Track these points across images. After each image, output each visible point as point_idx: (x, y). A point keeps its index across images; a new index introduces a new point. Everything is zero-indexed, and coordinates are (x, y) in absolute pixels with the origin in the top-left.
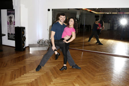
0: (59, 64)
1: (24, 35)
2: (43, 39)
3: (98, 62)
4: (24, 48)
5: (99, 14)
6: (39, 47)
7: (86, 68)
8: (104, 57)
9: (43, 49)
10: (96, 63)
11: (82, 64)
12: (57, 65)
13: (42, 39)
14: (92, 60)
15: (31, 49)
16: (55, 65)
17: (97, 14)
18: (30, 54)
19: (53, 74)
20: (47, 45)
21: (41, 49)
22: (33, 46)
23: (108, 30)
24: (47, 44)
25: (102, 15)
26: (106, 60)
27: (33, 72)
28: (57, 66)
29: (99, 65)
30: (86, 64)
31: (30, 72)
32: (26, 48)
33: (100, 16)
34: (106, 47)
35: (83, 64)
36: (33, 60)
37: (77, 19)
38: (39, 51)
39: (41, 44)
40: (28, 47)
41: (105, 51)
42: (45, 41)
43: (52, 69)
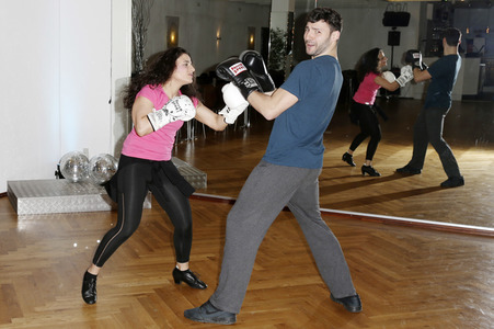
2: (86, 150)
3: (389, 267)
5: (405, 3)
6: (67, 192)
7: (325, 292)
8: (420, 244)
9: (93, 208)
10: (374, 270)
11: (302, 275)
13: (82, 151)
14: (355, 255)
15: (23, 205)
17: (398, 4)
18: (24, 232)
19: (154, 319)
21: (78, 204)
22: (35, 189)
23: (464, 97)
25: (430, 6)
26: (430, 258)
27: (56, 311)
28: (171, 281)
29: (391, 279)
31: (38, 309)
36: (46, 259)
37: (275, 35)
38: (69, 216)
39: (75, 179)
40: (10, 198)
41: (431, 212)
42: (98, 166)
43: (149, 295)
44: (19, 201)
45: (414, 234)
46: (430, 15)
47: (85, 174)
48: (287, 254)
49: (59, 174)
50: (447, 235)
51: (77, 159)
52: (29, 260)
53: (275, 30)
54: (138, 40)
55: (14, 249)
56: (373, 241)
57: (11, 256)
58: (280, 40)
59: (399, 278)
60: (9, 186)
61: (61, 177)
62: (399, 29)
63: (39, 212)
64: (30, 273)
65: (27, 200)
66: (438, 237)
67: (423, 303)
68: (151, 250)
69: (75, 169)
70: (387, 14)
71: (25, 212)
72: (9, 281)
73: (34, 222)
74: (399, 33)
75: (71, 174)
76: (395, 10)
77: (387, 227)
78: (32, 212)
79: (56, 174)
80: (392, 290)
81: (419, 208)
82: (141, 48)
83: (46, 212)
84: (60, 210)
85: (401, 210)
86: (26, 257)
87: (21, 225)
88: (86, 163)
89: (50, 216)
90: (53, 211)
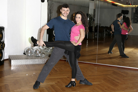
0: (58, 82)
1: (3, 40)
3: (118, 79)
4: (2, 60)
5: (128, 8)
7: (99, 86)
8: (127, 74)
10: (114, 80)
12: (56, 82)
14: (109, 76)
15: (13, 62)
16: (54, 83)
17: (125, 8)
18: (13, 70)
20: (39, 56)
21: (29, 62)
22: (17, 58)
24: (40, 55)
25: (134, 9)
29: (118, 83)
30: (100, 81)
31: (15, 91)
32: (5, 62)
33: (130, 11)
35: (95, 82)
36: (19, 77)
37: (91, 16)
38: (27, 65)
39: (29, 55)
40: (9, 60)
41: (131, 65)
42: (36, 51)
43: (49, 87)
44: (12, 61)
45: (126, 71)
46: (134, 11)
47: (32, 53)
48: (90, 76)
49: (24, 54)
51: (30, 49)
52: (13, 77)
53: (91, 14)
54: (50, 15)
55: (10, 74)
56: (114, 73)
57: (8, 76)
58: (92, 17)
59: (121, 82)
60: (9, 57)
61: (25, 54)
63: (18, 64)
64: (14, 81)
65: (14, 60)
66: (132, 72)
68: (50, 75)
69: (29, 52)
70: (122, 10)
71: (14, 64)
72: (7, 83)
73: (16, 67)
75: (28, 54)
77: (118, 69)
78: (16, 64)
79: (24, 53)
80: (118, 85)
81: (128, 64)
82: (50, 18)
83: (20, 64)
84: (24, 64)
85: (123, 64)
87: (12, 68)
88: (33, 50)
89: (21, 65)
90: (22, 64)
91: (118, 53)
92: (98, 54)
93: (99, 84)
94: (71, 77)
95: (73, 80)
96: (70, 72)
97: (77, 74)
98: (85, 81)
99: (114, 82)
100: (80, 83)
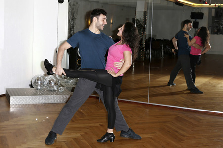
0: (86, 133)
2: (45, 75)
3: (184, 130)
5: (201, 8)
6: (35, 94)
7: (152, 140)
8: (199, 120)
9: (46, 102)
10: (176, 131)
12: (83, 133)
13: (43, 75)
14: (168, 125)
15: (13, 100)
16: (78, 135)
17: (198, 8)
18: (13, 112)
20: (54, 91)
21: (39, 100)
22: (19, 92)
24: (56, 88)
25: (213, 10)
28: (81, 135)
29: (184, 136)
30: (153, 133)
33: (206, 14)
34: (212, 99)
35: (146, 133)
37: (139, 22)
38: (35, 105)
39: (39, 88)
40: (7, 97)
41: (207, 106)
42: (50, 82)
43: (70, 141)
44: (12, 98)
45: (197, 116)
46: (213, 14)
47: (43, 86)
48: (137, 124)
49: (31, 86)
50: (212, 117)
51: (40, 79)
52: (14, 125)
53: (139, 19)
54: (71, 23)
55: (8, 120)
56: (178, 119)
57: (6, 123)
58: (141, 25)
59: (188, 136)
60: (7, 91)
61: (32, 87)
62: (198, 20)
63: (21, 103)
64: (15, 131)
65: (15, 97)
66: (208, 118)
67: (197, 146)
68: (73, 121)
69: (39, 83)
70: (192, 13)
71: (14, 103)
72: (5, 135)
73: (18, 108)
74: (198, 22)
75: (37, 86)
76: (196, 12)
77: (185, 113)
78: (17, 103)
79: (30, 85)
80: (183, 140)
81: (201, 104)
82: (73, 27)
83: (24, 103)
84: (31, 103)
85: (192, 105)
86: (13, 124)
87: (12, 110)
88: (44, 80)
89: (26, 105)
90: (27, 103)
91: (185, 85)
92: (151, 87)
93: (151, 138)
94: (106, 125)
95: (110, 131)
96: (105, 117)
97: (116, 122)
98: (129, 133)
99: (177, 134)
100: (121, 135)
